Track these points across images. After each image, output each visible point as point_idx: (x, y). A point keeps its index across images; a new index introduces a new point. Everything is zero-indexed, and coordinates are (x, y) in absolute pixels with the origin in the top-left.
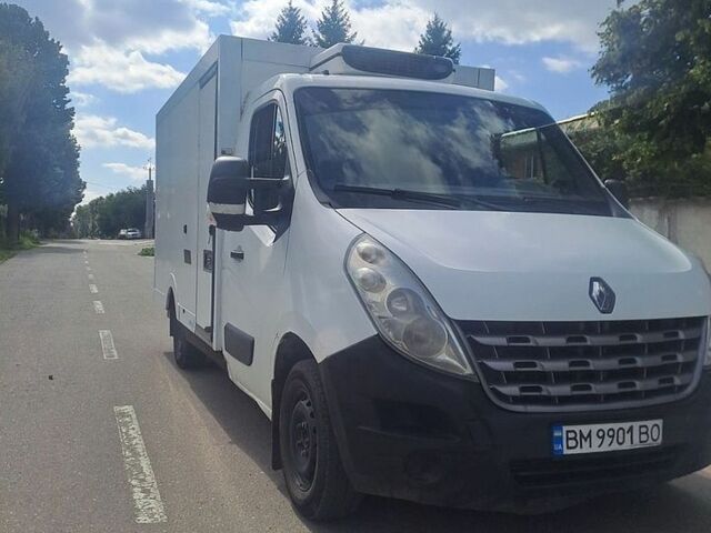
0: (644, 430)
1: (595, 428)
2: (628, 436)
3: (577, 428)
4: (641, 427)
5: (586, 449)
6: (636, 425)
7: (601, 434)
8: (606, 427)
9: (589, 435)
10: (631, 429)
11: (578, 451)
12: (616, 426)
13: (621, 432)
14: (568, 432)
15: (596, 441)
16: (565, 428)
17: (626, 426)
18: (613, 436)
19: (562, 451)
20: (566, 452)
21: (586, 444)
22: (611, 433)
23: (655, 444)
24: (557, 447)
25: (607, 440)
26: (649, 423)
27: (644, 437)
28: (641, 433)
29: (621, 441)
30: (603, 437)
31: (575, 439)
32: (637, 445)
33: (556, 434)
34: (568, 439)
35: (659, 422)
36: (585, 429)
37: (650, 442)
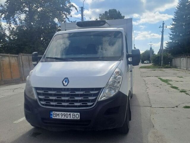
0: (74, 115)
1: (60, 113)
2: (69, 116)
3: (56, 112)
5: (58, 117)
6: (72, 113)
7: (62, 114)
8: (63, 113)
9: (59, 114)
10: (70, 114)
11: (56, 118)
12: (66, 113)
13: (67, 115)
14: (54, 113)
15: (60, 116)
16: (53, 112)
17: (69, 113)
18: (65, 115)
19: (52, 117)
20: (53, 117)
21: (58, 116)
22: (64, 115)
23: (78, 119)
24: (51, 116)
25: (63, 116)
26: (76, 114)
28: (73, 116)
29: (67, 117)
30: (62, 115)
31: (55, 115)
32: (71, 118)
33: (51, 113)
34: (54, 115)
35: (79, 114)
36: (58, 113)
37: (76, 118)
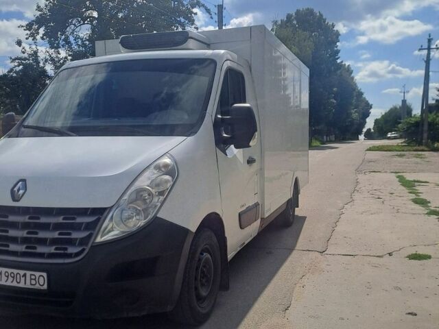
0: (33, 277)
1: (4, 270)
2: (23, 279)
4: (31, 275)
6: (28, 273)
7: (7, 274)
8: (9, 271)
10: (25, 275)
12: (15, 271)
13: (18, 276)
15: (4, 279)
17: (22, 272)
18: (14, 277)
23: (42, 288)
25: (10, 279)
26: (37, 274)
27: (33, 282)
28: (31, 279)
29: (18, 281)
30: (8, 277)
32: (28, 286)
35: (45, 275)
37: (37, 286)
